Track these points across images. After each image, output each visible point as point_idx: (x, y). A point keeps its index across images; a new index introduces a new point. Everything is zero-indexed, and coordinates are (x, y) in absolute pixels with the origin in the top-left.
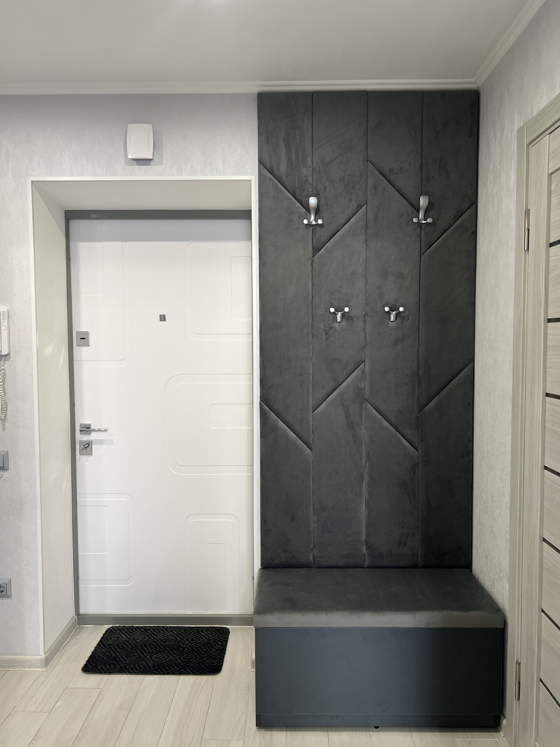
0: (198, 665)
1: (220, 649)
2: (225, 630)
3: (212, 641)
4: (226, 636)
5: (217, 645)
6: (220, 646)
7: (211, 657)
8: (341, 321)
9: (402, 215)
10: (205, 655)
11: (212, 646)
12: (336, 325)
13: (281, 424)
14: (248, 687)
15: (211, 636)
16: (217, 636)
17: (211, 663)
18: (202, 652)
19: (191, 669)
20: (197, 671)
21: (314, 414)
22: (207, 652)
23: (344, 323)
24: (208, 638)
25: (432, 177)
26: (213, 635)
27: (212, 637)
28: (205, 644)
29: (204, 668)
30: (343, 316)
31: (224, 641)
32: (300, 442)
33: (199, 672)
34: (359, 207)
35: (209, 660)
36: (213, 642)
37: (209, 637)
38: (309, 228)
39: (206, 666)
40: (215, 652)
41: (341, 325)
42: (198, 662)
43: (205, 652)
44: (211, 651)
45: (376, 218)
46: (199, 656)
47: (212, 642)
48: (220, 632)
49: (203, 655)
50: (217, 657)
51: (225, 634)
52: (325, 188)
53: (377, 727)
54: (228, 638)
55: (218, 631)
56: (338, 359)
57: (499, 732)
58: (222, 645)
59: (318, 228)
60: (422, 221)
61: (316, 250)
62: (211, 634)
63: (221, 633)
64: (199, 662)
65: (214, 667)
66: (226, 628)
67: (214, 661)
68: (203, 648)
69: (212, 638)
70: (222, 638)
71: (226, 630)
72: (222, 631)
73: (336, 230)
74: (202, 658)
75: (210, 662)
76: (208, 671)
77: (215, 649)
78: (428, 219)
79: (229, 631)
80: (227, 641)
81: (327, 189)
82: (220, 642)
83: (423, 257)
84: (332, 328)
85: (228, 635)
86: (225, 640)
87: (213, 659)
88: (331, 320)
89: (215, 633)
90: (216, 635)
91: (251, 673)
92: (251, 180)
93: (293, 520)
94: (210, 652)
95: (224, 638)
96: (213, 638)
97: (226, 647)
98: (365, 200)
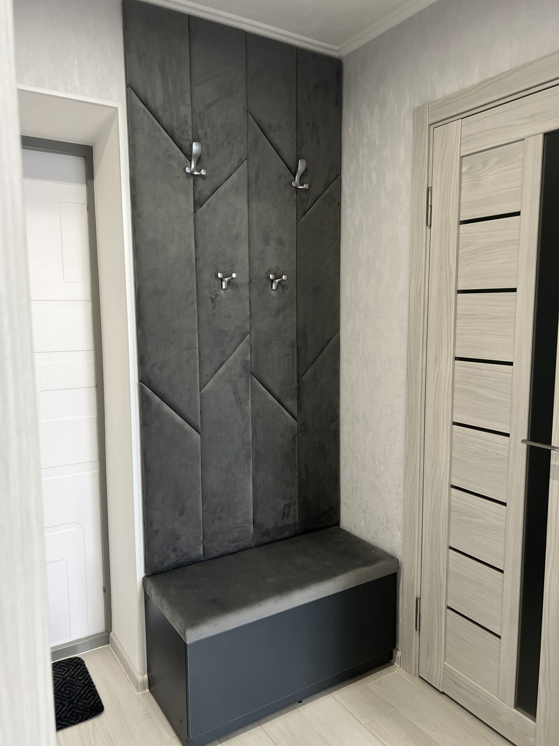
0: (71, 712)
1: (86, 685)
2: (76, 660)
3: (68, 678)
4: (83, 667)
5: (78, 681)
6: (83, 681)
7: (81, 697)
8: (226, 288)
9: (280, 177)
10: (73, 698)
11: (73, 684)
12: (222, 292)
13: (166, 407)
14: (147, 714)
15: (64, 673)
16: (71, 671)
17: (86, 704)
18: (65, 695)
19: (65, 719)
20: (75, 720)
21: (201, 393)
22: (71, 694)
23: (230, 291)
24: (61, 677)
25: (306, 141)
26: (65, 671)
27: (66, 673)
28: (63, 685)
29: (81, 712)
30: (229, 283)
31: (83, 673)
32: (187, 426)
33: (79, 720)
34: (241, 162)
35: (81, 702)
36: (71, 679)
37: (61, 675)
38: (190, 178)
39: (82, 710)
40: (82, 690)
41: (226, 293)
42: (68, 708)
43: (69, 694)
44: (76, 690)
45: (257, 176)
46: (65, 701)
47: (69, 680)
48: (72, 665)
49: (70, 698)
50: (89, 695)
51: (80, 666)
52: (206, 134)
53: (301, 702)
54: (86, 668)
55: (69, 664)
56: (225, 331)
57: (394, 664)
58: (84, 679)
59: (200, 180)
60: (299, 186)
61: (198, 204)
62: (62, 671)
63: (74, 666)
64: (70, 709)
65: (93, 708)
66: (76, 658)
67: (87, 700)
68: (63, 690)
69: (67, 675)
70: (79, 671)
71: (78, 660)
72: (74, 663)
73: (219, 185)
74: (71, 702)
75: (84, 703)
76: (90, 715)
77: (80, 686)
78: (305, 185)
79: (82, 660)
80: (87, 673)
81: (208, 136)
82: (80, 676)
83: (299, 223)
84: (218, 296)
85: (85, 665)
86: (85, 672)
87: (84, 699)
88: (216, 287)
89: (66, 668)
90: (69, 670)
91: (140, 697)
92: (117, 109)
93: (182, 513)
94: (75, 692)
95: (82, 670)
96: (69, 675)
97: (91, 679)
98: (246, 155)
